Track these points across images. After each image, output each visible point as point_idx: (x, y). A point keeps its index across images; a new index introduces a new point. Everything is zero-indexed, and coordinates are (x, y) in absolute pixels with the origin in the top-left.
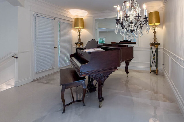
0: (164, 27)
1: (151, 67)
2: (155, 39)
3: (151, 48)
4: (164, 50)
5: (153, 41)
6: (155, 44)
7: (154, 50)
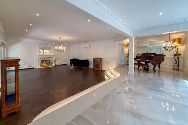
0: (184, 46)
1: (174, 67)
2: (177, 52)
3: (174, 57)
4: (184, 58)
5: (176, 53)
6: (177, 55)
7: (176, 58)
